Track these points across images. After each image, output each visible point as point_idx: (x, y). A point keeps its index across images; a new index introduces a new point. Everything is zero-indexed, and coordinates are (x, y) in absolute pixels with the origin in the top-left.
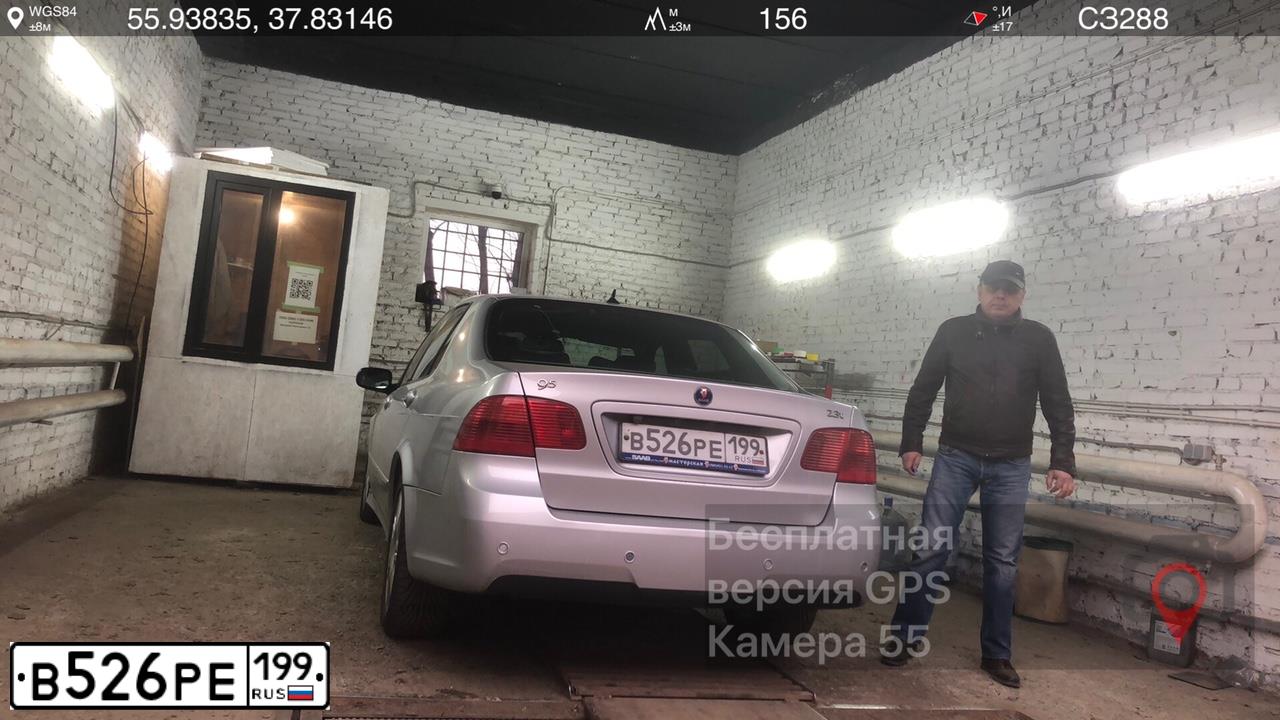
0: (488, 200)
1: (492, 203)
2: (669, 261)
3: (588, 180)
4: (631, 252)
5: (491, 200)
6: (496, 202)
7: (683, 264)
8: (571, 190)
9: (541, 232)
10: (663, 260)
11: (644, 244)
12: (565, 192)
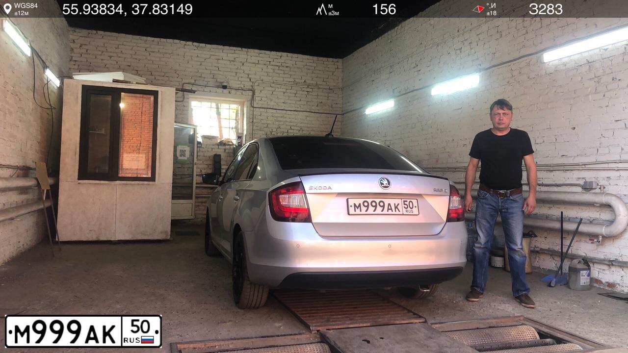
0: (221, 90)
2: (312, 113)
3: (270, 76)
4: (294, 111)
6: (225, 91)
7: (320, 114)
8: (261, 82)
9: (248, 104)
11: (300, 106)
12: (259, 83)
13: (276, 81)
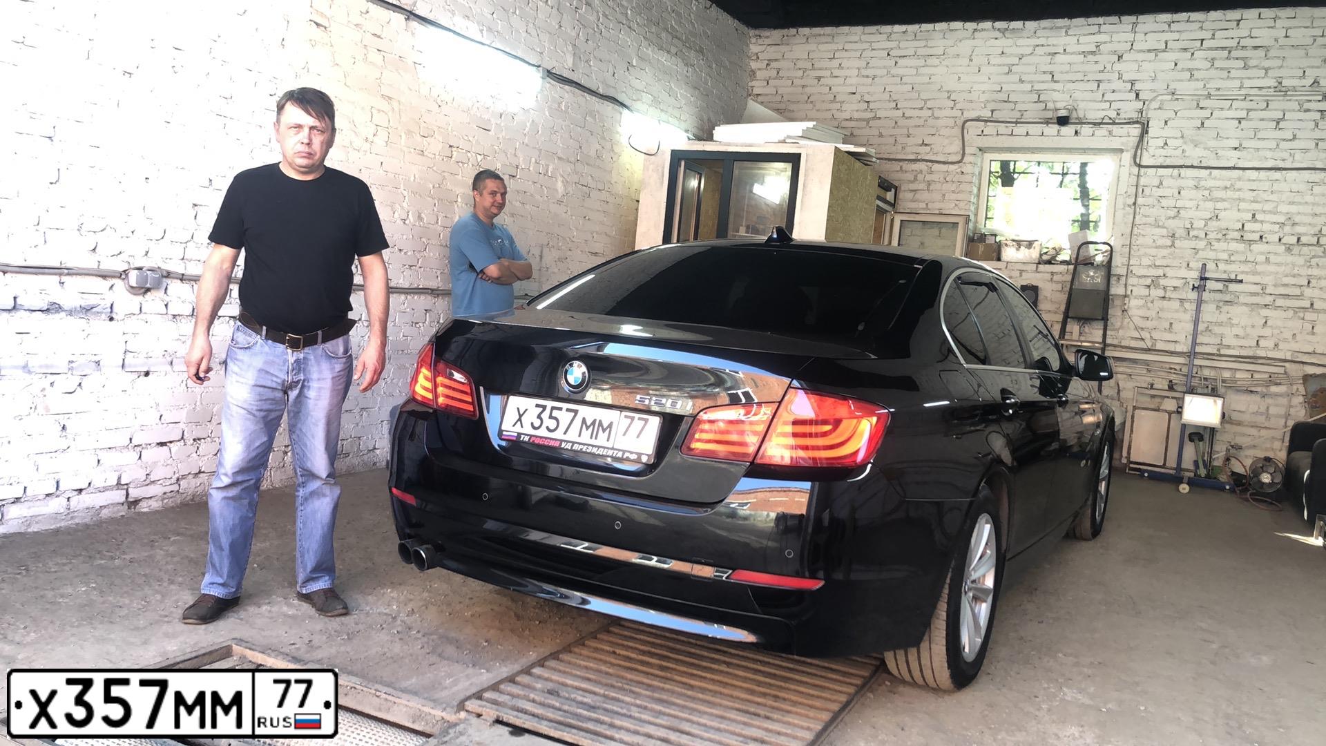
0: (1052, 129)
1: (1058, 131)
3: (1198, 80)
5: (1056, 127)
6: (1068, 130)
8: (1169, 97)
9: (1127, 158)
12: (1162, 100)
13: (1218, 89)
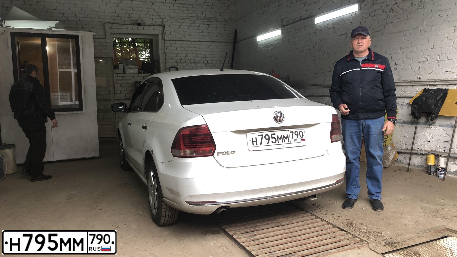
0: (136, 27)
1: (138, 28)
2: (213, 43)
3: (176, 13)
4: (198, 41)
5: (137, 26)
6: (140, 27)
7: (219, 43)
9: (160, 37)
10: (211, 43)
11: (203, 37)
12: (167, 19)
13: (182, 16)
